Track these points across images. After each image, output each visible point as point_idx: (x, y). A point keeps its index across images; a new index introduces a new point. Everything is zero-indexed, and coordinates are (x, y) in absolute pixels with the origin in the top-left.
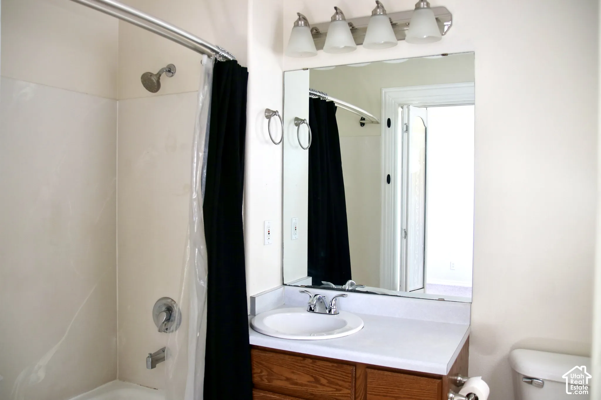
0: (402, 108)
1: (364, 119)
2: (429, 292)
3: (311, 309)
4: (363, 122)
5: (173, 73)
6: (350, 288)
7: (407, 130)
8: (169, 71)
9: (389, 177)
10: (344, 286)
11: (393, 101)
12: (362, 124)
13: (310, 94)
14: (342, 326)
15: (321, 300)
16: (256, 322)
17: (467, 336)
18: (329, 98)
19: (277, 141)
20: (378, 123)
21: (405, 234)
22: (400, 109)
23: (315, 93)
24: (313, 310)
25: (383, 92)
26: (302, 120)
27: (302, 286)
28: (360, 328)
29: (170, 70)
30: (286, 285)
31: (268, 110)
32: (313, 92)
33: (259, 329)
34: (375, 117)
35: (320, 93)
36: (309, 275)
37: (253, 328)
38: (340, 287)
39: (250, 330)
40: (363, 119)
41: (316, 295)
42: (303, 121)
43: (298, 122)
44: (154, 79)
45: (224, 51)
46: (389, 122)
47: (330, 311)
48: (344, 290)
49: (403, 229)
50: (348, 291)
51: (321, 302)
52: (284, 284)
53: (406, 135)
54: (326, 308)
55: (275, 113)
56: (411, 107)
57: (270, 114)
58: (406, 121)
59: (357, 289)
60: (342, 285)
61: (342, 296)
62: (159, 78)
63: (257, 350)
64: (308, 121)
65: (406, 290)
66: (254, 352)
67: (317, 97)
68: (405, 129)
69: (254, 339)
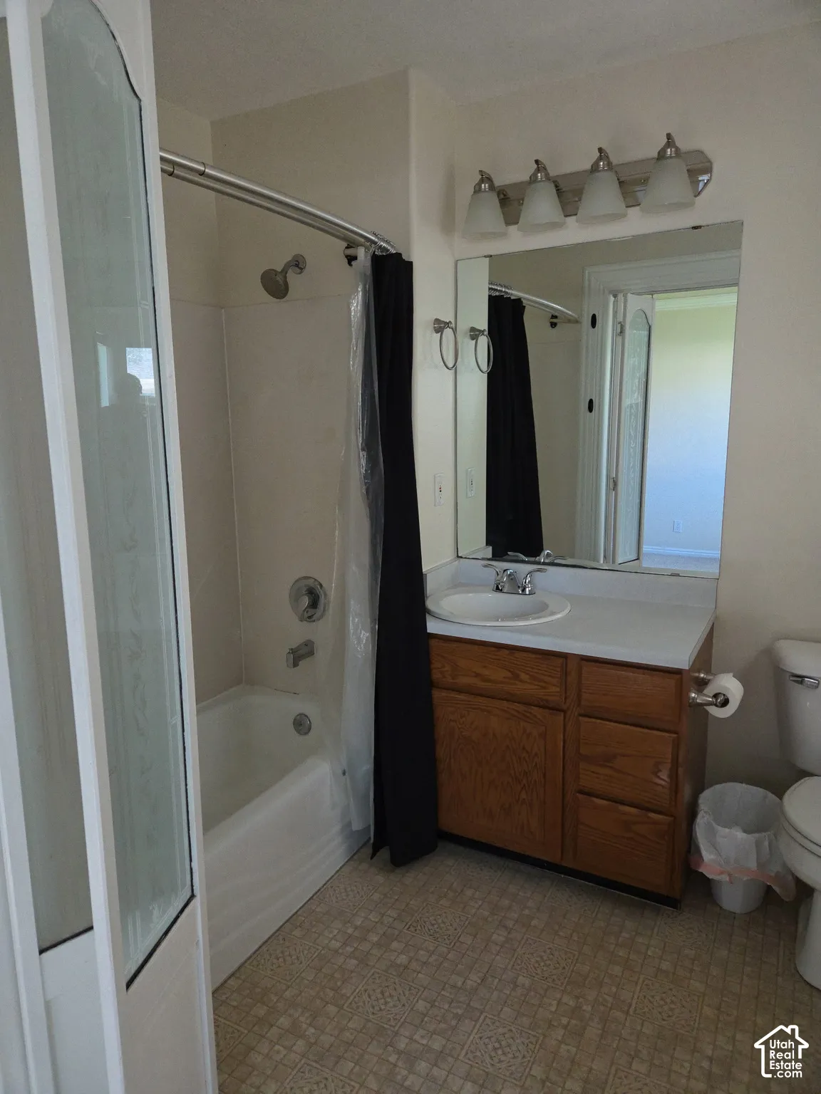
0: (615, 296)
1: (556, 317)
2: (646, 563)
3: (497, 588)
4: (555, 320)
5: (301, 269)
6: (547, 561)
7: (621, 332)
8: (297, 266)
9: (591, 402)
10: (538, 558)
11: (602, 287)
12: (553, 325)
13: (490, 289)
14: (541, 609)
15: (512, 578)
16: (430, 604)
17: (712, 624)
18: (515, 293)
19: (450, 365)
20: (577, 322)
21: (614, 484)
22: (612, 299)
23: (496, 287)
24: (501, 590)
25: (587, 272)
26: (480, 331)
27: (483, 559)
28: (567, 611)
29: (298, 264)
30: (461, 557)
31: (437, 321)
32: (493, 287)
33: (437, 613)
34: (573, 315)
35: (502, 286)
36: (488, 543)
37: (429, 612)
38: (532, 559)
39: (427, 616)
40: (554, 317)
41: (505, 571)
42: (482, 332)
43: (474, 334)
44: (279, 278)
45: (383, 240)
46: (594, 319)
47: (524, 590)
48: (539, 563)
49: (612, 477)
50: (544, 564)
51: (512, 579)
52: (458, 556)
53: (619, 339)
54: (519, 587)
55: (447, 324)
56: (629, 295)
57: (440, 326)
58: (620, 319)
59: (557, 561)
60: (536, 557)
61: (539, 570)
62: (285, 277)
63: (437, 640)
64: (486, 333)
65: (614, 562)
66: (433, 642)
67: (497, 294)
68: (619, 330)
69: (433, 627)
